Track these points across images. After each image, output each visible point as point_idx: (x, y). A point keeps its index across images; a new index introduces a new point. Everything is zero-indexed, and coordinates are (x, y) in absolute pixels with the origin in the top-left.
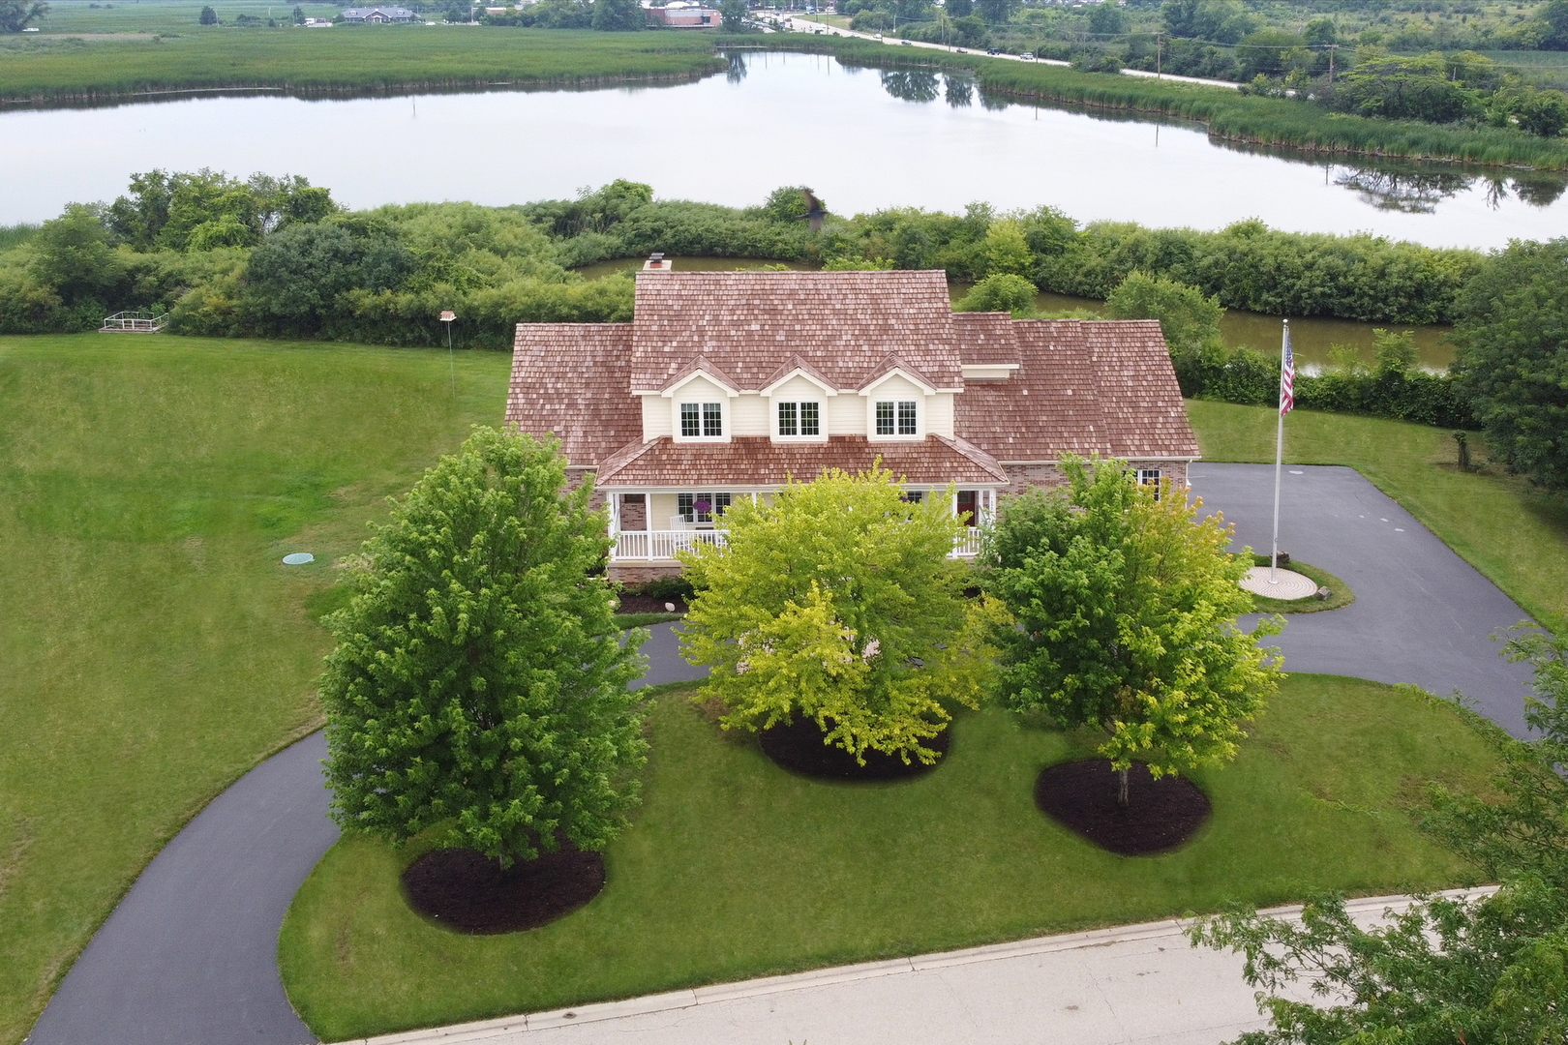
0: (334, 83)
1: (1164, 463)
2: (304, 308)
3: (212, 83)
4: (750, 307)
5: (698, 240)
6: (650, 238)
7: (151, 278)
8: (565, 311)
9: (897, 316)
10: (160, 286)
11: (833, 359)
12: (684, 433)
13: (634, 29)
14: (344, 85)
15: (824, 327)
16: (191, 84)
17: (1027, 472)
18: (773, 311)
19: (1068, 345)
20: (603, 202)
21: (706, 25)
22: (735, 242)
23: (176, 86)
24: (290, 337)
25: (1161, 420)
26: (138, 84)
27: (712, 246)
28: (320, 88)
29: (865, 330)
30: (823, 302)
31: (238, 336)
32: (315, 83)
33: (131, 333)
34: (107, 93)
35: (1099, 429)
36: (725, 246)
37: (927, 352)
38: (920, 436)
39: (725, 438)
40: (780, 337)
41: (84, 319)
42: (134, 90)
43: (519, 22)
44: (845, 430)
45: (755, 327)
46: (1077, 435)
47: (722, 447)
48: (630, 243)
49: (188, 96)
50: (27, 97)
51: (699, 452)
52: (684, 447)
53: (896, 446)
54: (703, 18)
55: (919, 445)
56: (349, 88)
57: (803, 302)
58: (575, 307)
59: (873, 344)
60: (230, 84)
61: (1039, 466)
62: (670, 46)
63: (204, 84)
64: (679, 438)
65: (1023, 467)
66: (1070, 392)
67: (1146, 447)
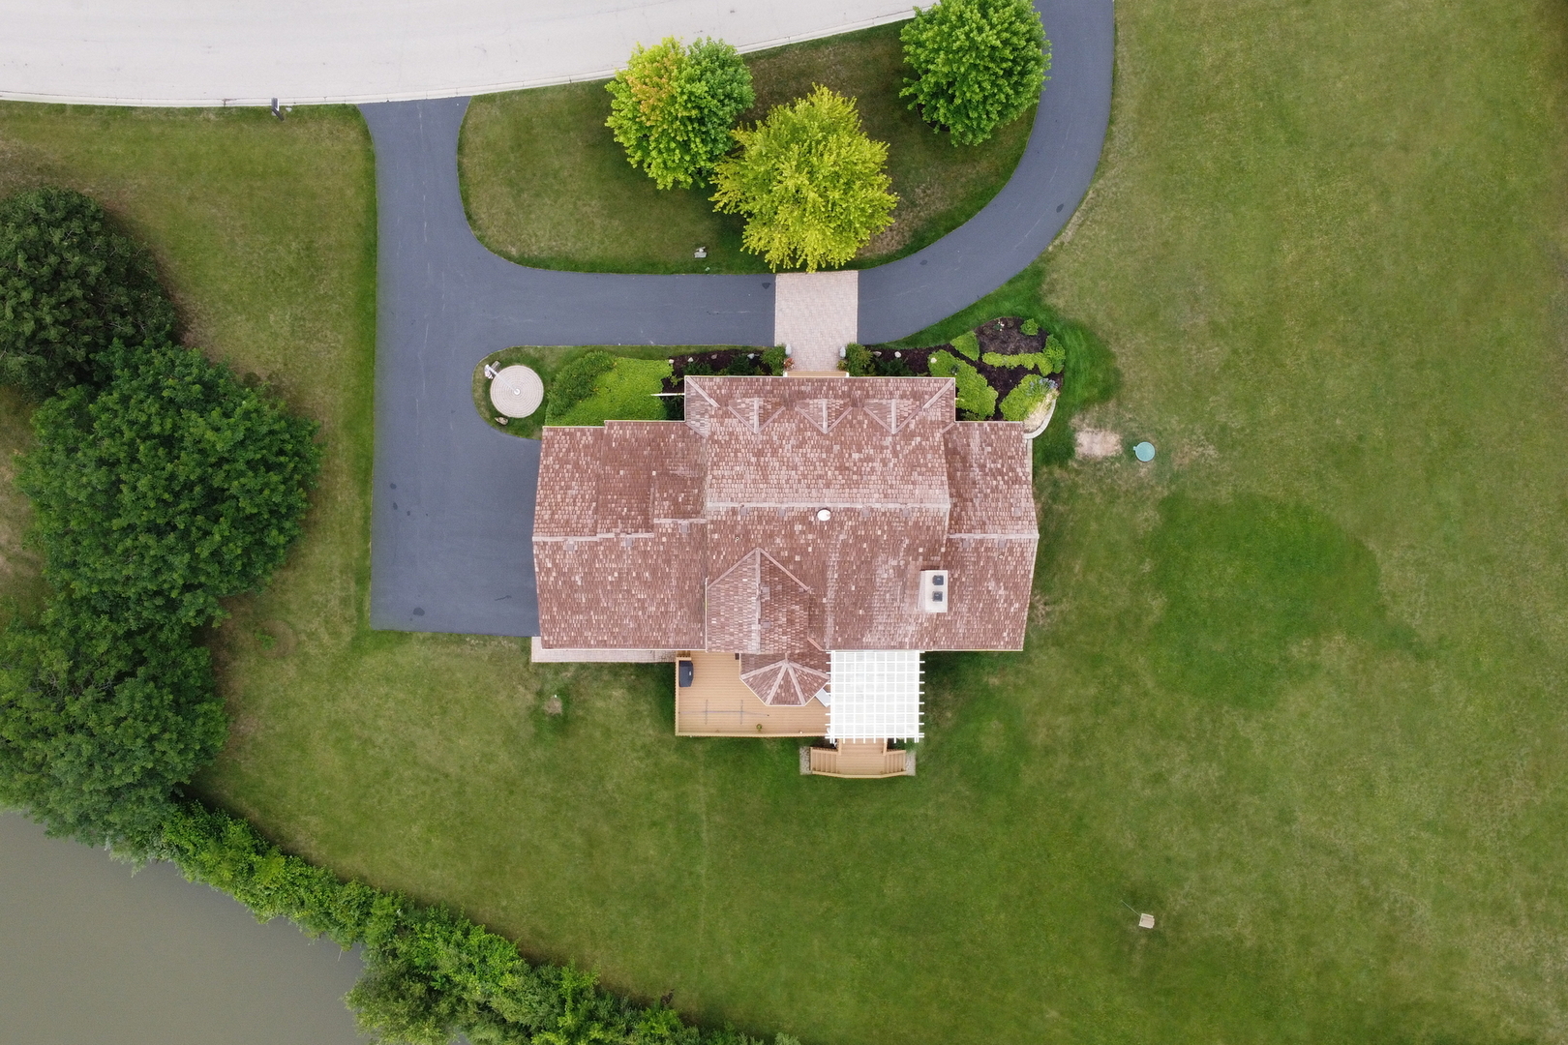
4: (859, 473)
9: (749, 463)
11: (799, 430)
15: (804, 455)
18: (842, 469)
19: (612, 512)
29: (774, 453)
30: (805, 477)
35: (609, 444)
37: (731, 434)
40: (836, 448)
45: (856, 456)
46: (626, 440)
57: (820, 477)
59: (770, 442)
66: (622, 472)
67: (579, 434)
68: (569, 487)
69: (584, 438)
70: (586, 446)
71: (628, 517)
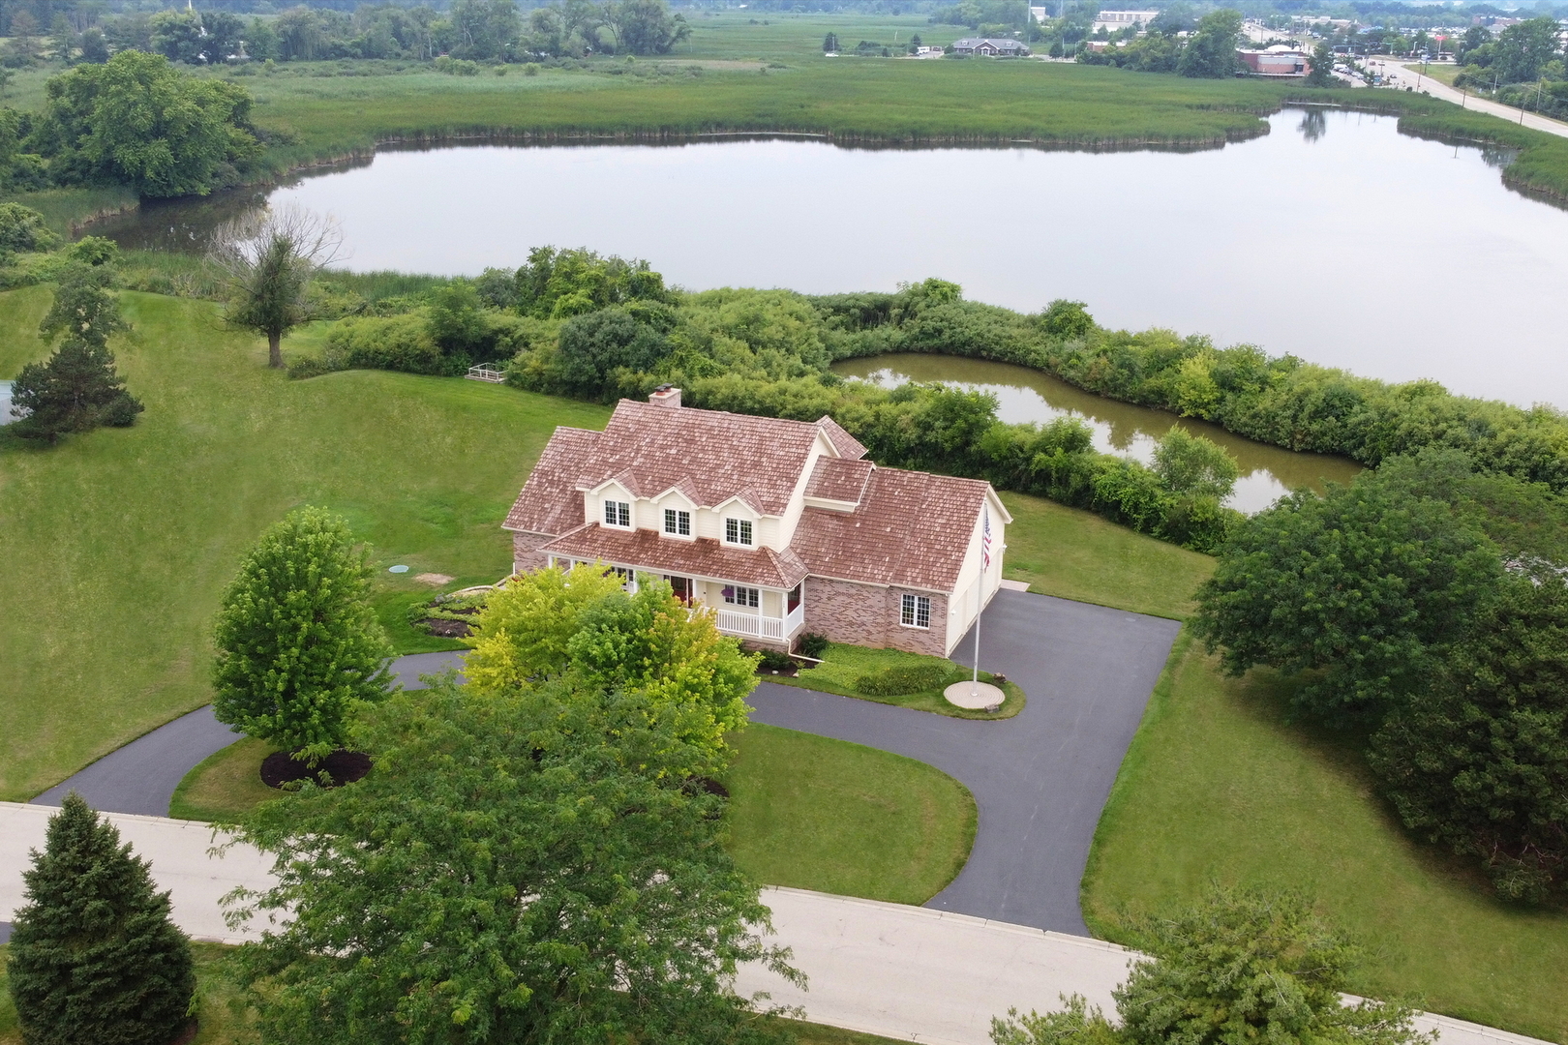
0: (868, 134)
1: (932, 594)
2: (584, 379)
3: (768, 127)
5: (968, 342)
6: (931, 336)
7: (508, 339)
8: (749, 404)
10: (514, 345)
11: (710, 482)
12: (607, 521)
13: (1219, 77)
14: (876, 136)
15: (718, 458)
16: (749, 126)
17: (834, 584)
20: (908, 300)
21: (1297, 74)
22: (998, 348)
23: (737, 128)
24: (581, 399)
25: (942, 560)
26: (705, 125)
27: (980, 349)
28: (856, 137)
29: (742, 464)
31: (548, 393)
32: (852, 133)
33: (483, 382)
34: (677, 133)
35: (892, 562)
36: (991, 350)
37: (774, 486)
38: (754, 547)
39: (631, 529)
40: (686, 461)
41: (456, 366)
42: (701, 130)
43: (1113, 62)
44: (708, 535)
45: (674, 451)
46: (874, 562)
47: (628, 534)
48: (916, 339)
49: (747, 138)
50: (612, 133)
51: (612, 536)
52: (605, 531)
53: (736, 551)
54: (1296, 66)
55: (752, 554)
56: (880, 139)
58: (759, 402)
59: (742, 474)
60: (783, 129)
61: (842, 582)
62: (1230, 102)
63: (761, 127)
64: (604, 525)
65: (831, 581)
66: (888, 530)
67: (919, 580)
68: (944, 526)
69: (914, 575)
70: (915, 565)
71: (896, 486)
